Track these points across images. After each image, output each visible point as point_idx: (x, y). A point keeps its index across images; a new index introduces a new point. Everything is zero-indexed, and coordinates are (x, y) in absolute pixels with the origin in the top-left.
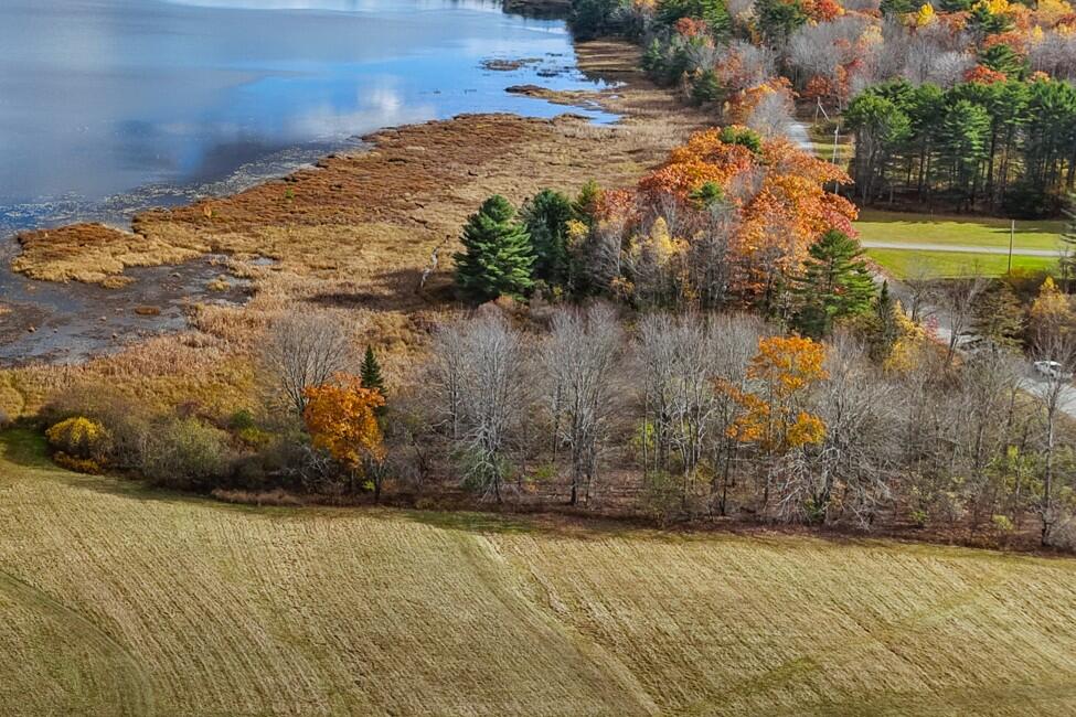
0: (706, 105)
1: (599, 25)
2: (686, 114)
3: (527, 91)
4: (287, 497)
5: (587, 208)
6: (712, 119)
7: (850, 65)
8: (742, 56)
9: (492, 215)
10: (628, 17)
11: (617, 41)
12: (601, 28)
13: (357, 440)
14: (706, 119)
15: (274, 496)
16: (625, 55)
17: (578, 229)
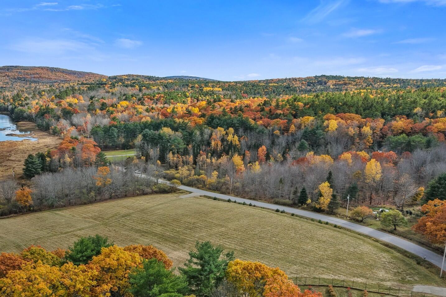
0: (56, 134)
1: (21, 118)
2: (53, 137)
3: (11, 135)
4: (15, 215)
5: (49, 155)
6: (59, 137)
7: (86, 123)
8: (62, 122)
9: (30, 158)
10: (28, 115)
11: (27, 122)
12: (22, 119)
13: (27, 201)
14: (58, 137)
15: (12, 215)
16: (30, 125)
17: (48, 159)
